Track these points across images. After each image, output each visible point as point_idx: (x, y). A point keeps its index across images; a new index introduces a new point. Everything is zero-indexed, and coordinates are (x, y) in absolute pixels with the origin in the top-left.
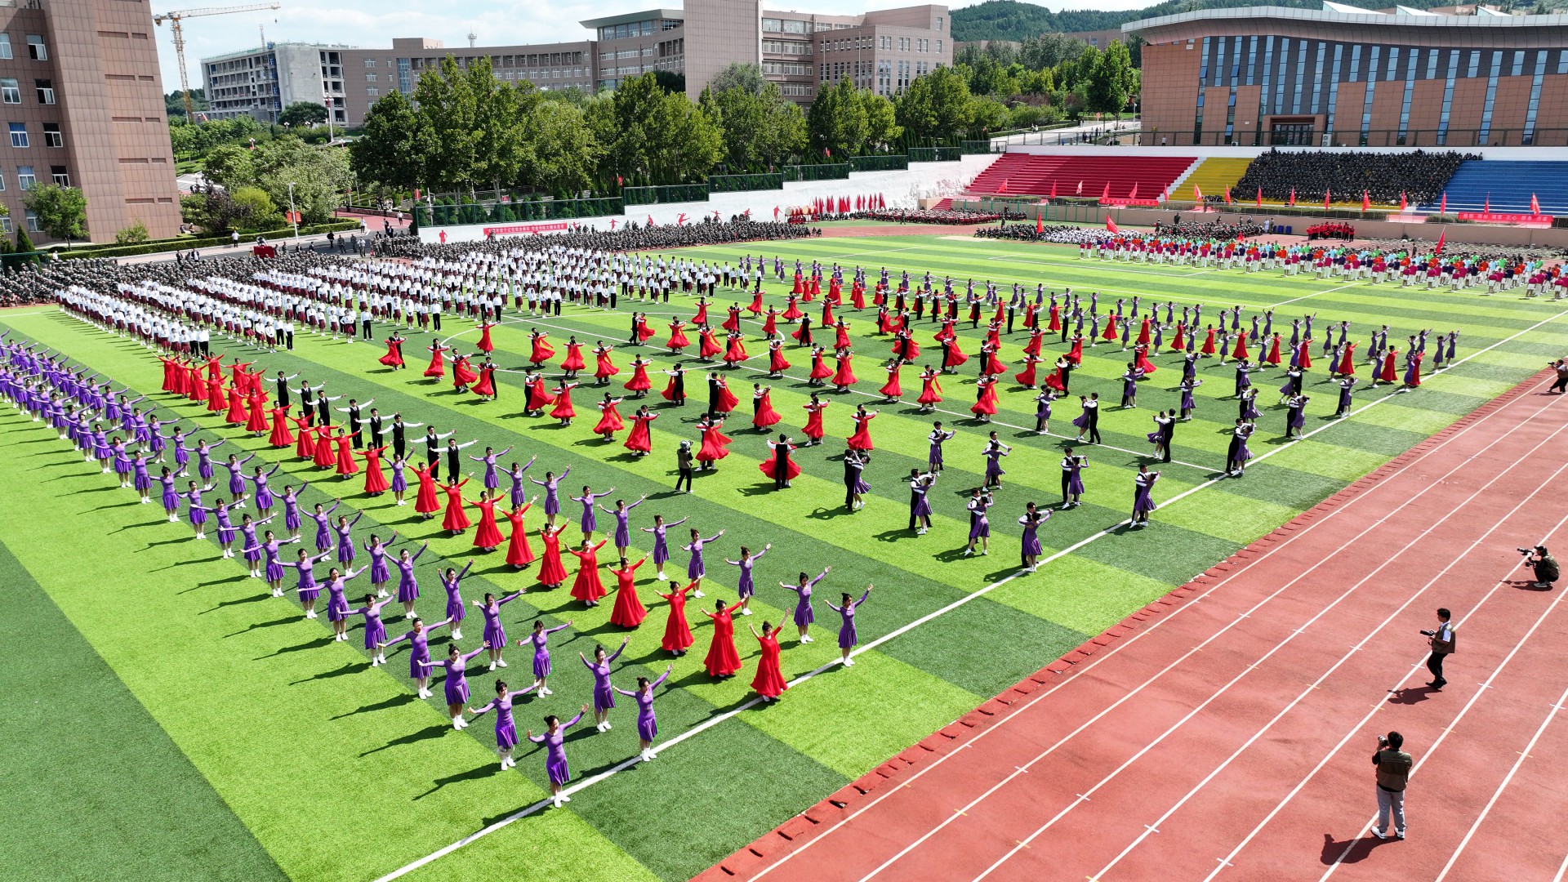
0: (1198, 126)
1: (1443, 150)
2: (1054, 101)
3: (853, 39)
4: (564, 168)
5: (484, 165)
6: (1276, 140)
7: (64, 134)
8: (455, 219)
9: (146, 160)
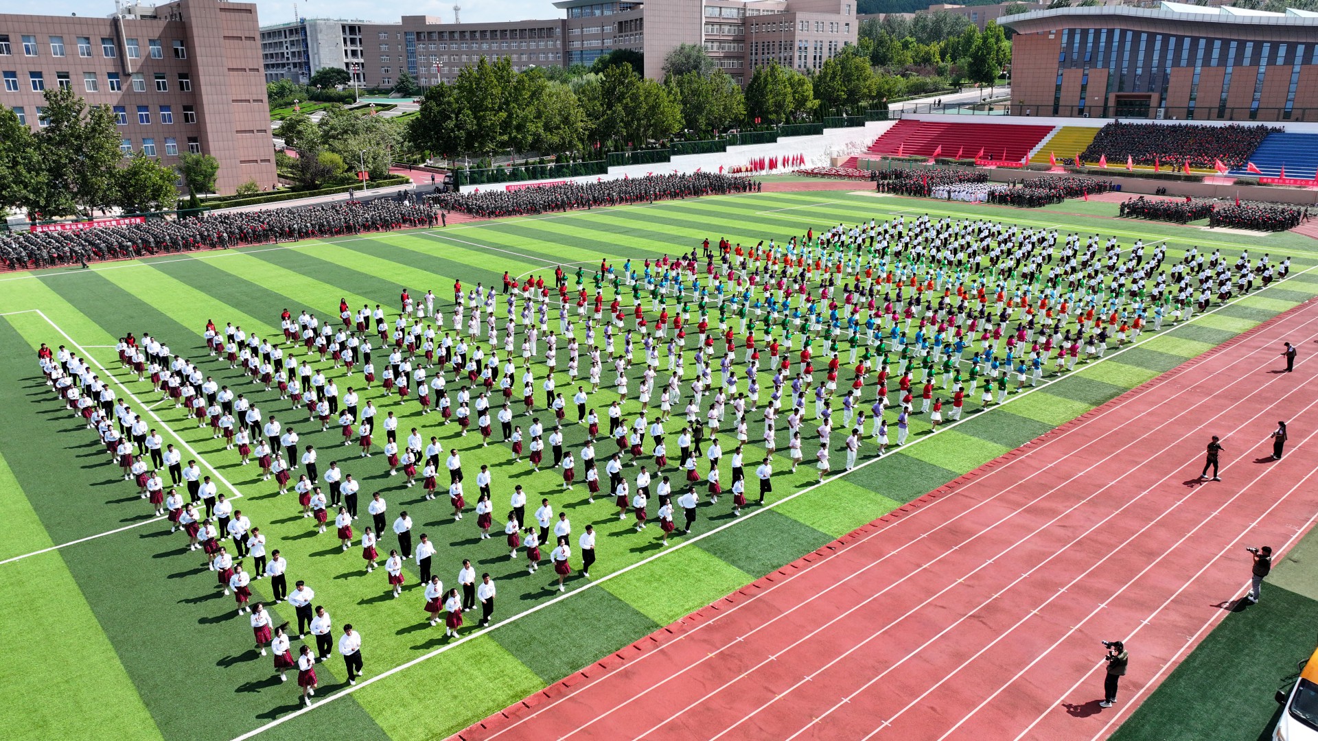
0: (1057, 99)
1: (1253, 124)
2: (940, 72)
3: (777, 23)
4: (563, 138)
5: (506, 138)
6: (1119, 113)
7: (197, 113)
8: (485, 179)
9: (252, 131)
